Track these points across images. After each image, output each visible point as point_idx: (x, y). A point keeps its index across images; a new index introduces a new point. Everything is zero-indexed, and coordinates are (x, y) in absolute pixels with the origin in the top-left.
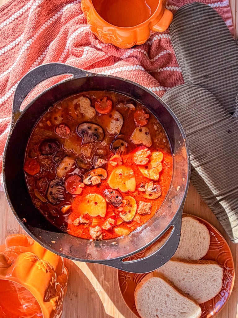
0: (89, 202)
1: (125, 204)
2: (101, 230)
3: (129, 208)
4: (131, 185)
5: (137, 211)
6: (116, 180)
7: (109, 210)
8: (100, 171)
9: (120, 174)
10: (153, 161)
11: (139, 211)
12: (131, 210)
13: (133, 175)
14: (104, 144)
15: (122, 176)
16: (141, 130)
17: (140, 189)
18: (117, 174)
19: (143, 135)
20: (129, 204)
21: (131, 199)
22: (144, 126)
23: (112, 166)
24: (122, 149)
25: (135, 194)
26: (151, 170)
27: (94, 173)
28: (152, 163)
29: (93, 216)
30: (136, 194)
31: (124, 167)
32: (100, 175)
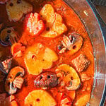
0: (31, 105)
1: (62, 77)
3: (68, 76)
4: (50, 56)
5: (77, 72)
6: (33, 65)
9: (33, 57)
10: (47, 18)
11: (79, 69)
12: (72, 76)
16: (11, 5)
17: (61, 52)
19: (17, 6)
20: (65, 73)
23: (19, 57)
24: (13, 35)
27: (11, 78)
30: (62, 58)
32: (18, 75)
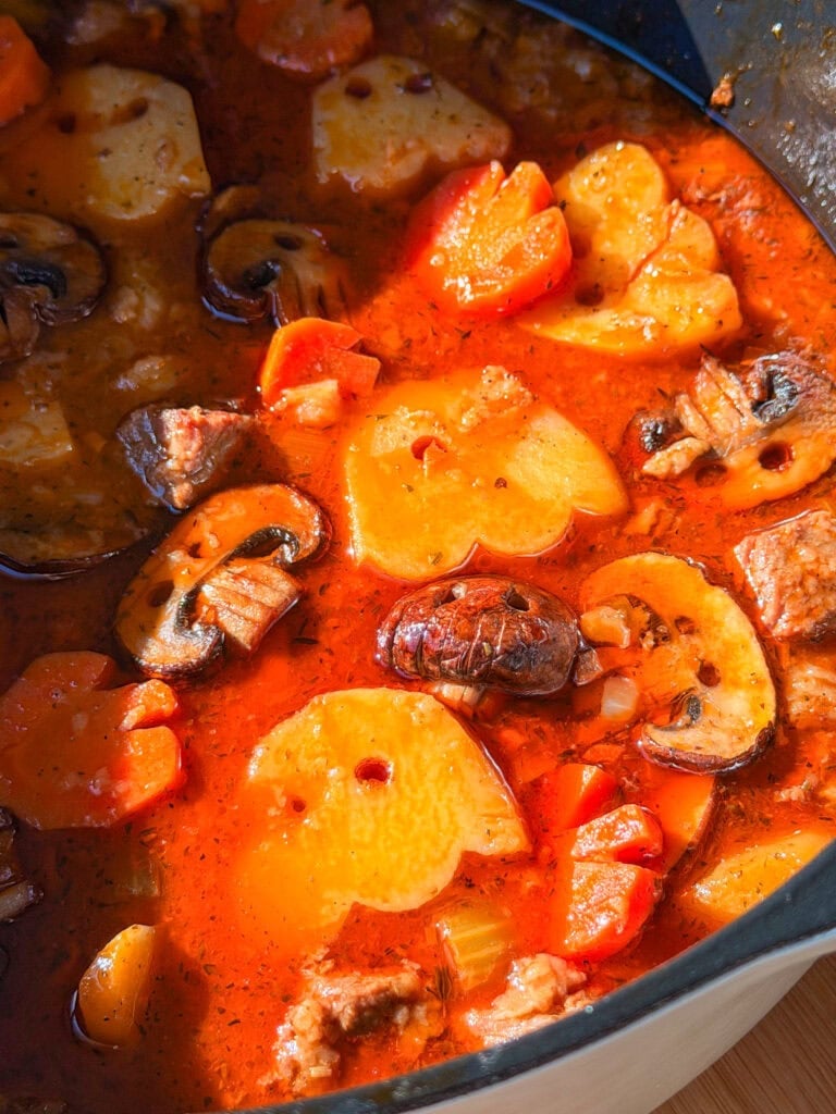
0: (298, 806)
1: (626, 642)
2: (576, 976)
3: (678, 649)
4: (557, 468)
6: (409, 497)
7: (527, 773)
8: (233, 515)
9: (419, 450)
10: (602, 227)
11: (780, 611)
12: (714, 659)
13: (520, 396)
14: (138, 309)
15: (440, 445)
17: (657, 464)
18: (390, 458)
19: (394, 106)
20: (655, 621)
21: (644, 578)
22: (367, 54)
23: (310, 426)
24: (310, 273)
25: (646, 517)
26: (641, 293)
27: (195, 551)
28: (604, 246)
29: (412, 899)
30: (659, 514)
31: (410, 388)
